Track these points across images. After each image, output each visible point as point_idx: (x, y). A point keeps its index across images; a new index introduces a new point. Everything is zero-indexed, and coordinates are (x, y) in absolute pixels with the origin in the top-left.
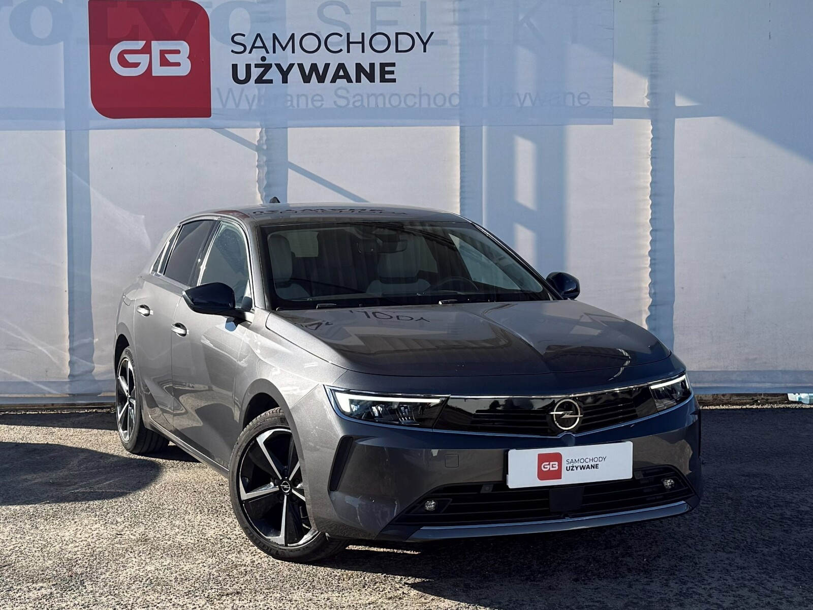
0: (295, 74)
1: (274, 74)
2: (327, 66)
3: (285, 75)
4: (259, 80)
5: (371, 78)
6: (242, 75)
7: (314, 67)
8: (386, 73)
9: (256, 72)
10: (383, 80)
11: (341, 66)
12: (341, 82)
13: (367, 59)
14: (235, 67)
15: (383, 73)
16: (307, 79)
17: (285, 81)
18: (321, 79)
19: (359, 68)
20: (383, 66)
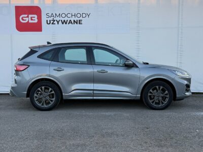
2: (67, 21)
3: (58, 22)
4: (53, 24)
7: (64, 21)
8: (80, 22)
10: (79, 24)
12: (70, 24)
13: (76, 19)
14: (47, 21)
16: (63, 23)
17: (58, 24)
18: (66, 23)
19: (74, 21)
20: (79, 20)
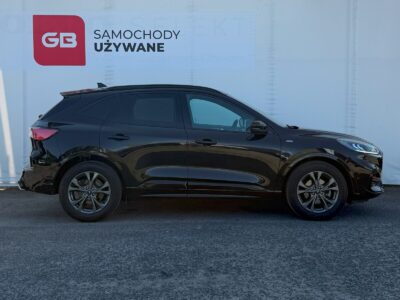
0: (121, 48)
1: (112, 47)
2: (135, 45)
3: (117, 48)
4: (106, 50)
5: (154, 50)
6: (99, 48)
7: (129, 45)
8: (160, 48)
9: (105, 47)
10: (159, 50)
11: (141, 44)
12: (141, 51)
13: (152, 41)
14: (96, 44)
15: (159, 47)
16: (126, 50)
17: (117, 50)
18: (132, 50)
19: (149, 45)
20: (159, 44)
